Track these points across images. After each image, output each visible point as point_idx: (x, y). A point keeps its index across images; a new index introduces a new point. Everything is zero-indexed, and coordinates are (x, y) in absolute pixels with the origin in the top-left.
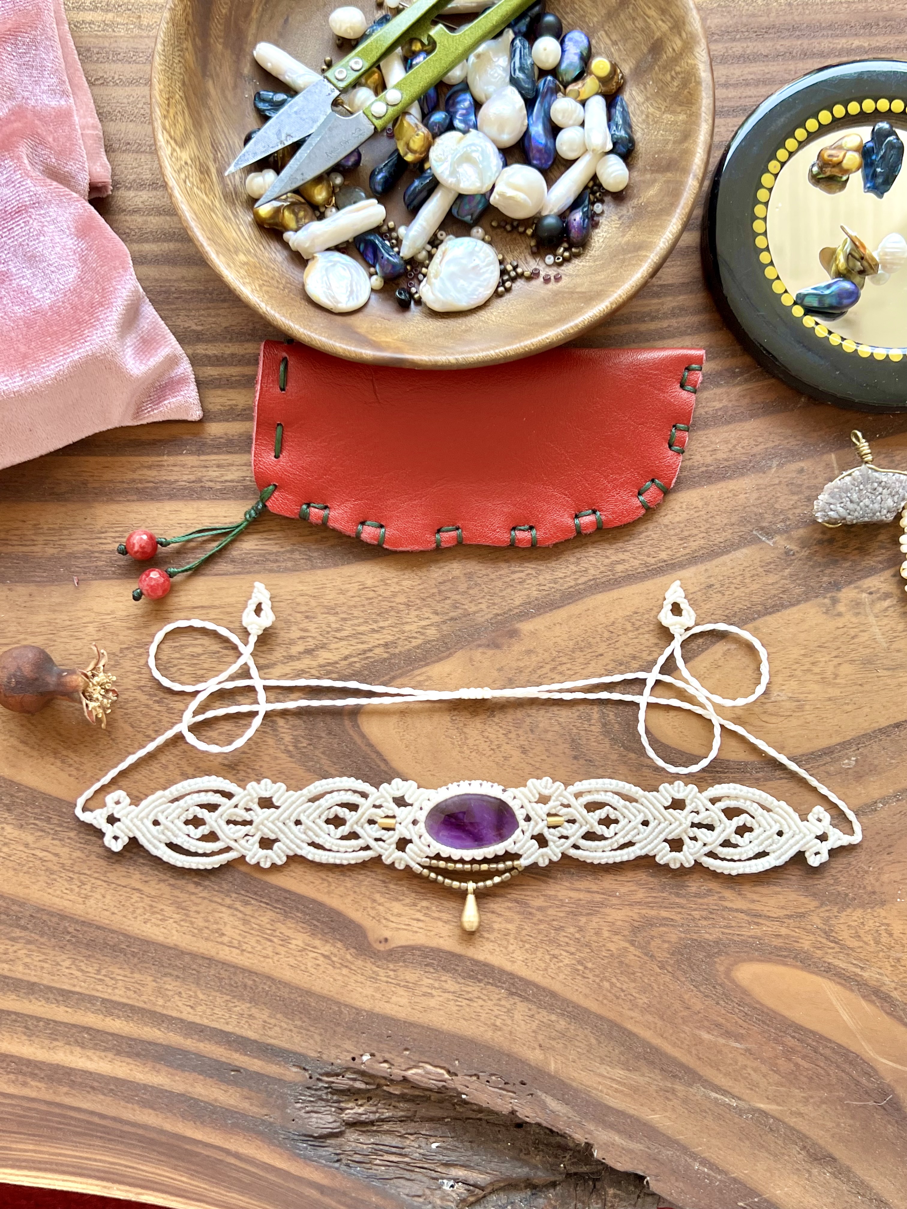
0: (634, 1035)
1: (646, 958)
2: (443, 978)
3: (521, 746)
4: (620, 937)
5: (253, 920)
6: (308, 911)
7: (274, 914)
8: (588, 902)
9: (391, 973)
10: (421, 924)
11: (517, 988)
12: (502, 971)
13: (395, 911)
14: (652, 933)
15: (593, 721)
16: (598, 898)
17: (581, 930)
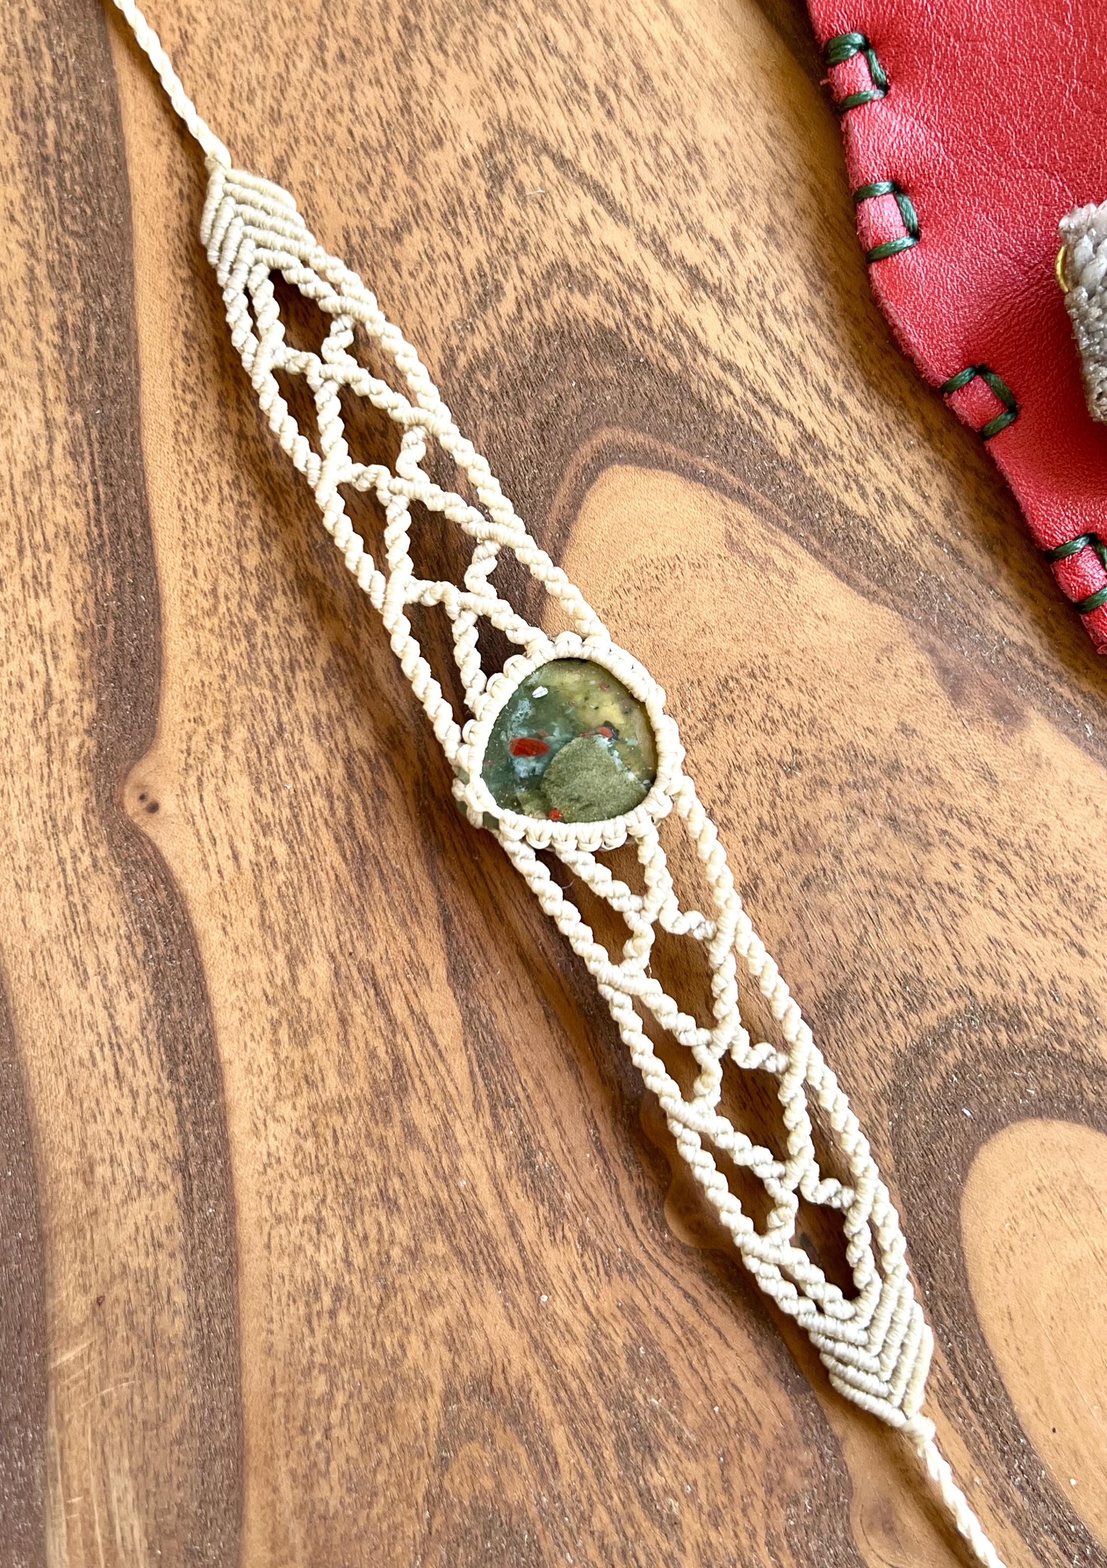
0: (240, 1518)
1: (433, 1449)
2: (135, 987)
3: (756, 879)
4: (447, 1357)
5: (46, 489)
6: (127, 597)
7: (82, 527)
8: (487, 1238)
9: (86, 861)
10: (229, 867)
11: (201, 1174)
12: (221, 1118)
13: (229, 792)
14: (498, 1433)
15: (913, 1018)
16: (509, 1255)
17: (414, 1253)
